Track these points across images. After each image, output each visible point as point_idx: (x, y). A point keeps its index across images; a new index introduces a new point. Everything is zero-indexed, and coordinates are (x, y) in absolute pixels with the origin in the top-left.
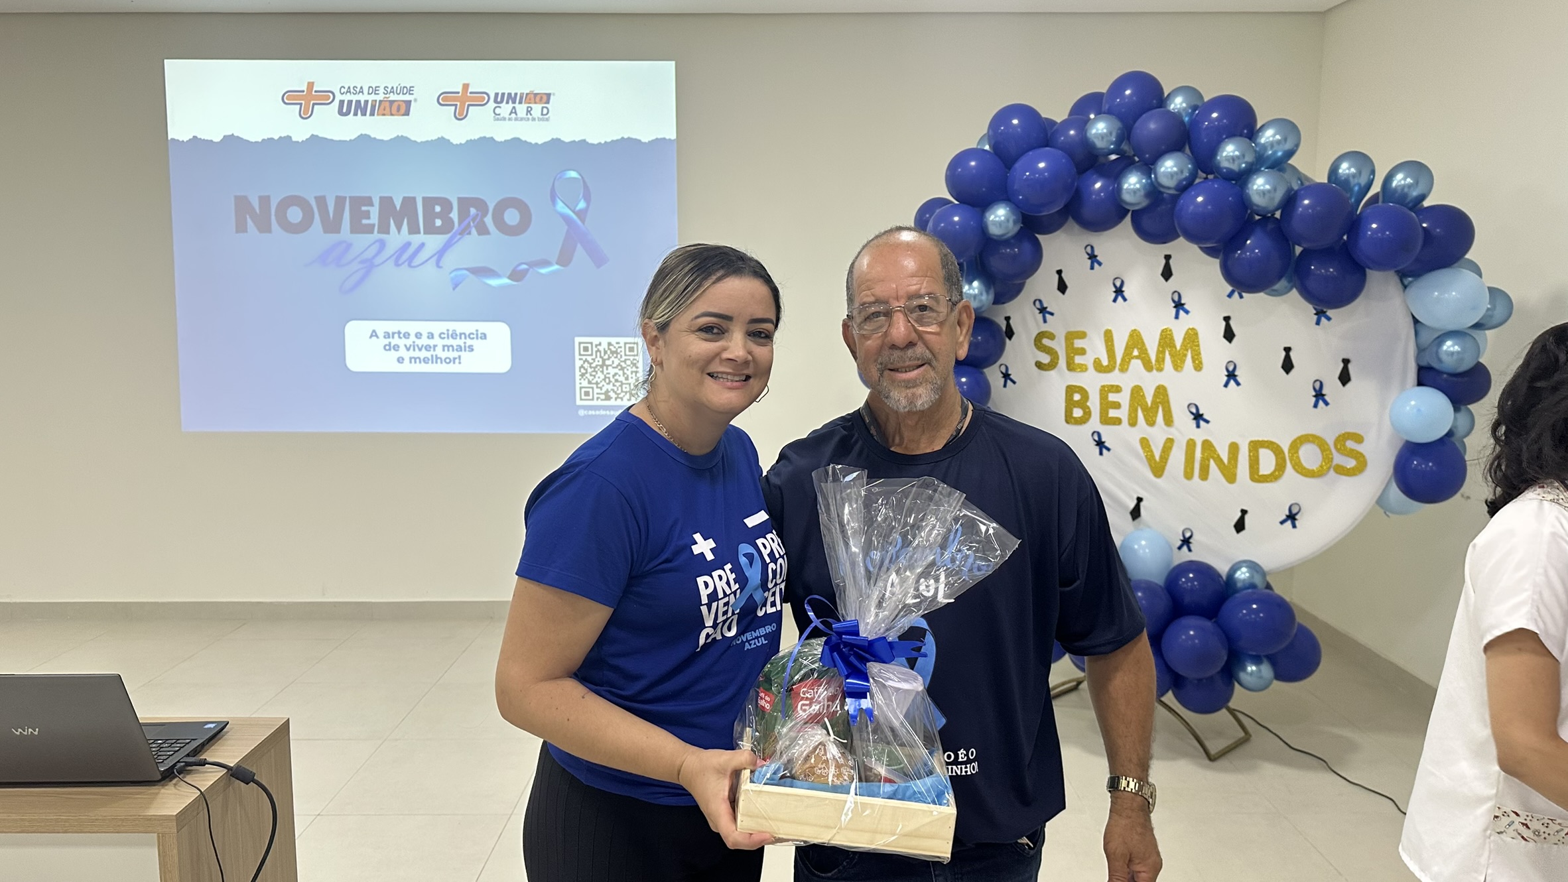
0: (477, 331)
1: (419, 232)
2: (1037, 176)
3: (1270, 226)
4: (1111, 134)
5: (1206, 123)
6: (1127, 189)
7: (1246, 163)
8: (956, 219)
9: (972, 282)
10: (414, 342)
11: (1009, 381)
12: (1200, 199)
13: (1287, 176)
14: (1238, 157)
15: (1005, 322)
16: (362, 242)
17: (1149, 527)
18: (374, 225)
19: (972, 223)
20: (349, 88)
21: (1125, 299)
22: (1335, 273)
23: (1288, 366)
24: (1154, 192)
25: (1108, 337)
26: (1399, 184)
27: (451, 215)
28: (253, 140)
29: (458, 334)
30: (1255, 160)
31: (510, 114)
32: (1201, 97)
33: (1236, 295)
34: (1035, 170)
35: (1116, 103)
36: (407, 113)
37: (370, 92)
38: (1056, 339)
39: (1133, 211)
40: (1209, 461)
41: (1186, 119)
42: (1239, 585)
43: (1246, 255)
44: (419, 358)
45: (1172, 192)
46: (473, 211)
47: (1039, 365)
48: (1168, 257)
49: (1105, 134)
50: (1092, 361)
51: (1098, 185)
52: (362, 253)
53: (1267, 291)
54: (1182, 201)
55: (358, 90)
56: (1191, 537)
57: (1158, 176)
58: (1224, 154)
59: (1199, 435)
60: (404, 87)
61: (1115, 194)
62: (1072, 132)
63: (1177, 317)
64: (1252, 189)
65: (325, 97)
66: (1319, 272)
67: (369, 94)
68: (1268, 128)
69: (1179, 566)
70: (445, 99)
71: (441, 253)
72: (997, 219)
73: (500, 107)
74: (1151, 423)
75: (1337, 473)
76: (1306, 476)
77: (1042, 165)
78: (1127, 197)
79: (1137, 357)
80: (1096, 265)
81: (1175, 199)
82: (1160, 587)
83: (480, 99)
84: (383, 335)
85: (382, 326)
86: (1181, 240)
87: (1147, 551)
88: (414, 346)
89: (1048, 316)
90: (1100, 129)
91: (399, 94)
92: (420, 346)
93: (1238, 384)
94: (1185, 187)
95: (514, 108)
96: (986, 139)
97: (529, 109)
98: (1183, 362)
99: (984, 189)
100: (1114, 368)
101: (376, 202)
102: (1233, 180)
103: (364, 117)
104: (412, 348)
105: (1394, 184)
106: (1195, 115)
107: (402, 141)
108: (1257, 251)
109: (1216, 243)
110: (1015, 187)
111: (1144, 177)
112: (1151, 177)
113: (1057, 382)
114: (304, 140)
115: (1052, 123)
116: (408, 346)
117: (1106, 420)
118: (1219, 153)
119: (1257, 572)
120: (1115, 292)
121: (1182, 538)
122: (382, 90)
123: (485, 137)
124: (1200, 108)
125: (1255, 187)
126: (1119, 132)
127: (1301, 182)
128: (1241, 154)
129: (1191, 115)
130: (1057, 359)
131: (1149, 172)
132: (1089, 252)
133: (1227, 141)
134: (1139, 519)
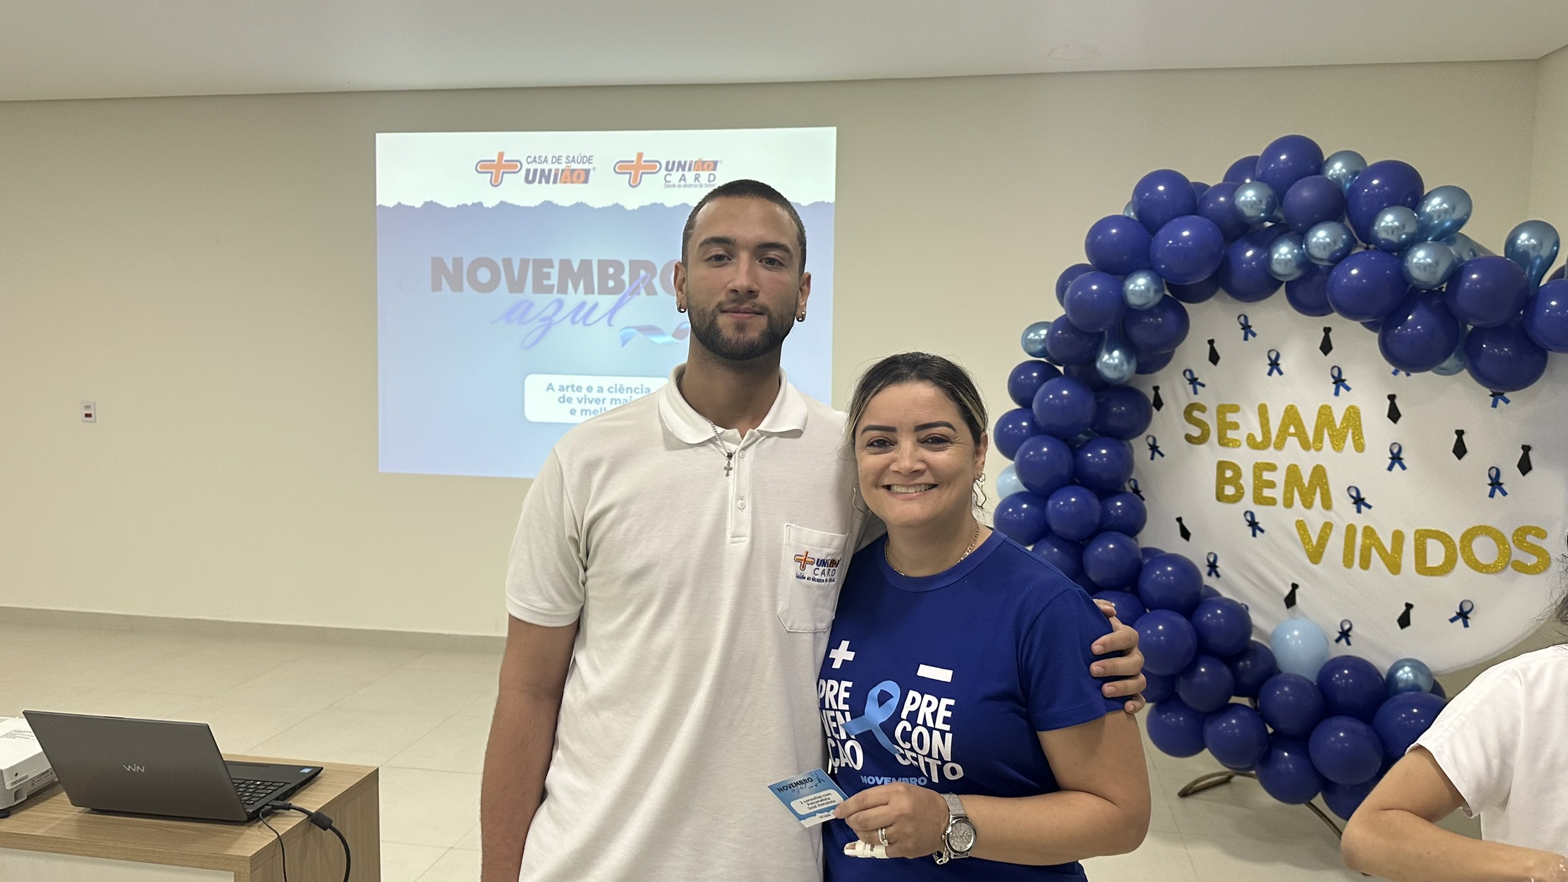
0: (642, 386)
1: (593, 293)
2: (1180, 244)
3: (1436, 301)
4: (1261, 201)
5: (1366, 190)
6: (1277, 259)
7: (1405, 234)
8: (1094, 287)
9: (1113, 350)
10: (585, 396)
11: (1157, 454)
12: (1354, 272)
13: (1454, 247)
14: (1397, 228)
15: (1153, 393)
16: (543, 301)
17: (1305, 616)
18: (553, 286)
19: (1111, 292)
20: (535, 157)
21: (1281, 373)
22: (1510, 353)
23: (1460, 450)
24: (1307, 264)
25: (1263, 411)
27: (622, 277)
28: (449, 206)
29: (625, 389)
30: (1418, 230)
31: (680, 181)
32: (1364, 162)
33: (1401, 374)
34: (1179, 239)
35: (1270, 168)
36: (586, 181)
37: (554, 161)
38: (1207, 412)
39: (1287, 282)
40: (1370, 549)
41: (1347, 185)
42: (1401, 685)
43: (1406, 330)
44: (589, 410)
45: (1326, 263)
46: (643, 273)
47: (1189, 438)
48: (1327, 330)
49: (1254, 202)
50: (1245, 436)
51: (1249, 253)
52: (542, 312)
53: (1435, 369)
54: (1335, 273)
55: (543, 160)
56: (1350, 629)
57: (1310, 246)
58: (1383, 224)
59: (1360, 521)
60: (585, 156)
61: (1266, 263)
62: (1222, 199)
63: (1337, 393)
64: (1412, 262)
65: (512, 166)
66: (1491, 351)
67: (552, 163)
68: (1434, 196)
69: (1335, 659)
70: (622, 167)
71: (612, 313)
72: (1137, 288)
73: (670, 174)
74: (1308, 504)
75: (1515, 569)
76: (1481, 571)
77: (1186, 233)
78: (1277, 268)
79: (1291, 435)
80: (1250, 336)
81: (1330, 270)
82: (1312, 683)
83: (651, 167)
84: (558, 388)
85: (558, 380)
86: (1337, 314)
87: (1300, 642)
88: (585, 399)
89: (1198, 387)
90: (1249, 196)
91: (579, 163)
92: (591, 400)
93: (1404, 468)
94: (1340, 258)
95: (683, 175)
96: (1131, 208)
97: (697, 176)
98: (1344, 441)
99: (1125, 257)
100: (1269, 445)
101: (556, 264)
102: (1395, 252)
103: (547, 185)
104: (583, 401)
106: (1354, 181)
107: (580, 206)
108: (1419, 327)
109: (1374, 318)
110: (1158, 255)
111: (1296, 247)
112: (1302, 248)
113: (1209, 455)
114: (494, 205)
115: (1203, 187)
116: (580, 399)
117: (1260, 500)
118: (1377, 223)
119: (1421, 672)
120: (1270, 365)
121: (1340, 630)
122: (564, 160)
123: (656, 204)
124: (1362, 172)
125: (1415, 260)
126: (1270, 200)
127: (1474, 254)
128: (1401, 225)
129: (1351, 181)
130: (1209, 430)
131: (1300, 243)
132: (1243, 322)
133: (1386, 210)
134: (1293, 607)
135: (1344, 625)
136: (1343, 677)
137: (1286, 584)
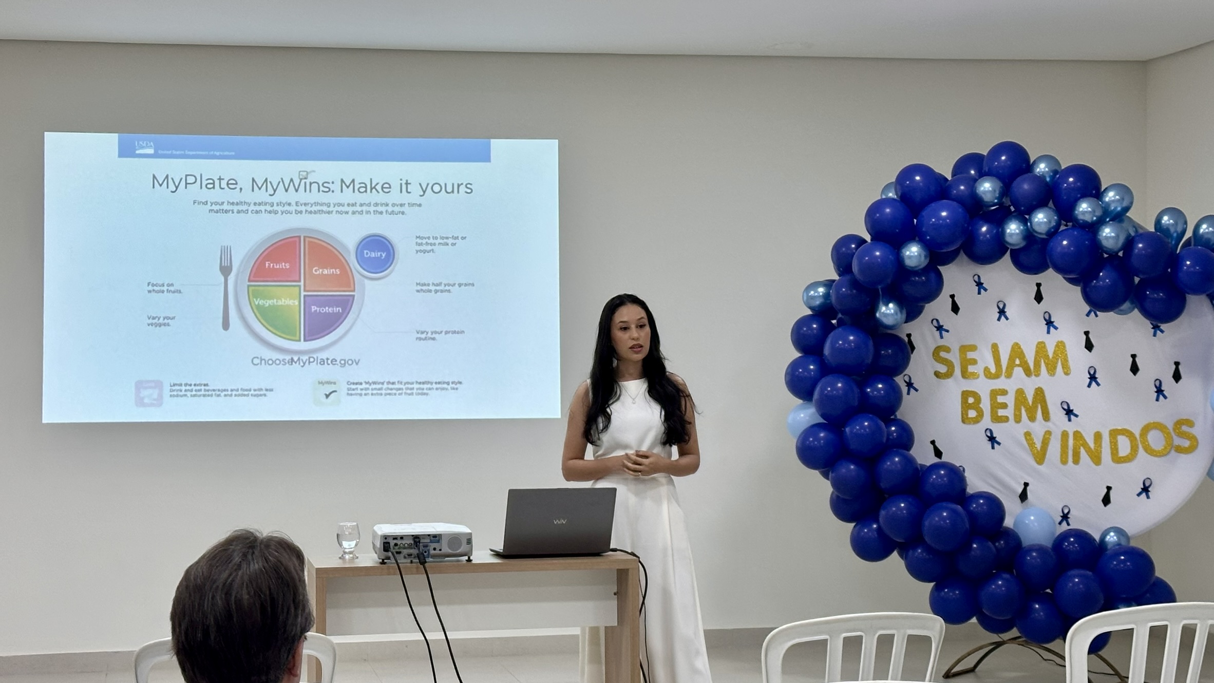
2: (941, 222)
3: (1115, 261)
4: (995, 191)
5: (1065, 185)
6: (1009, 233)
7: (1096, 217)
9: (889, 303)
11: (912, 390)
12: (1065, 243)
13: (1125, 225)
14: (1090, 212)
15: (907, 338)
17: (1035, 505)
19: (891, 257)
21: (1007, 319)
22: (1164, 297)
23: (1135, 369)
24: (1029, 235)
25: (995, 349)
26: (1204, 231)
32: (1060, 164)
33: (1093, 313)
34: (939, 218)
35: (995, 166)
38: (952, 352)
39: (1011, 250)
40: (1080, 448)
41: (1048, 179)
42: (1109, 547)
43: (1099, 283)
45: (1044, 237)
47: (937, 374)
48: (1039, 285)
49: (990, 191)
50: (983, 370)
51: (984, 229)
53: (1117, 310)
54: (1052, 244)
56: (1068, 513)
57: (1033, 224)
58: (1081, 209)
59: (1071, 427)
61: (998, 235)
62: (962, 188)
63: (1048, 332)
64: (1102, 236)
66: (1152, 296)
68: (1110, 190)
69: (1061, 534)
72: (912, 254)
74: (1032, 419)
75: (1177, 452)
76: (1155, 456)
77: (944, 214)
78: (1008, 239)
79: (1018, 366)
80: (982, 291)
81: (1047, 241)
82: (1050, 549)
86: (1051, 272)
87: (1036, 524)
89: (944, 333)
93: (1098, 384)
94: (1053, 233)
96: (893, 191)
98: (1055, 368)
99: (898, 231)
100: (1001, 374)
102: (1087, 228)
105: (1201, 231)
106: (1056, 179)
108: (1107, 281)
109: (1076, 275)
110: (924, 229)
111: (1022, 224)
112: (1027, 224)
113: (954, 388)
115: (944, 178)
118: (1077, 209)
119: (1123, 536)
120: (998, 313)
121: (1062, 515)
124: (1060, 172)
125: (1104, 234)
126: (1001, 190)
127: (1136, 229)
128: (1092, 210)
129: (1053, 177)
130: (953, 367)
131: (1025, 221)
132: (977, 280)
133: (1081, 200)
134: (1026, 501)
135: (1064, 509)
136: (1071, 543)
137: (1019, 483)
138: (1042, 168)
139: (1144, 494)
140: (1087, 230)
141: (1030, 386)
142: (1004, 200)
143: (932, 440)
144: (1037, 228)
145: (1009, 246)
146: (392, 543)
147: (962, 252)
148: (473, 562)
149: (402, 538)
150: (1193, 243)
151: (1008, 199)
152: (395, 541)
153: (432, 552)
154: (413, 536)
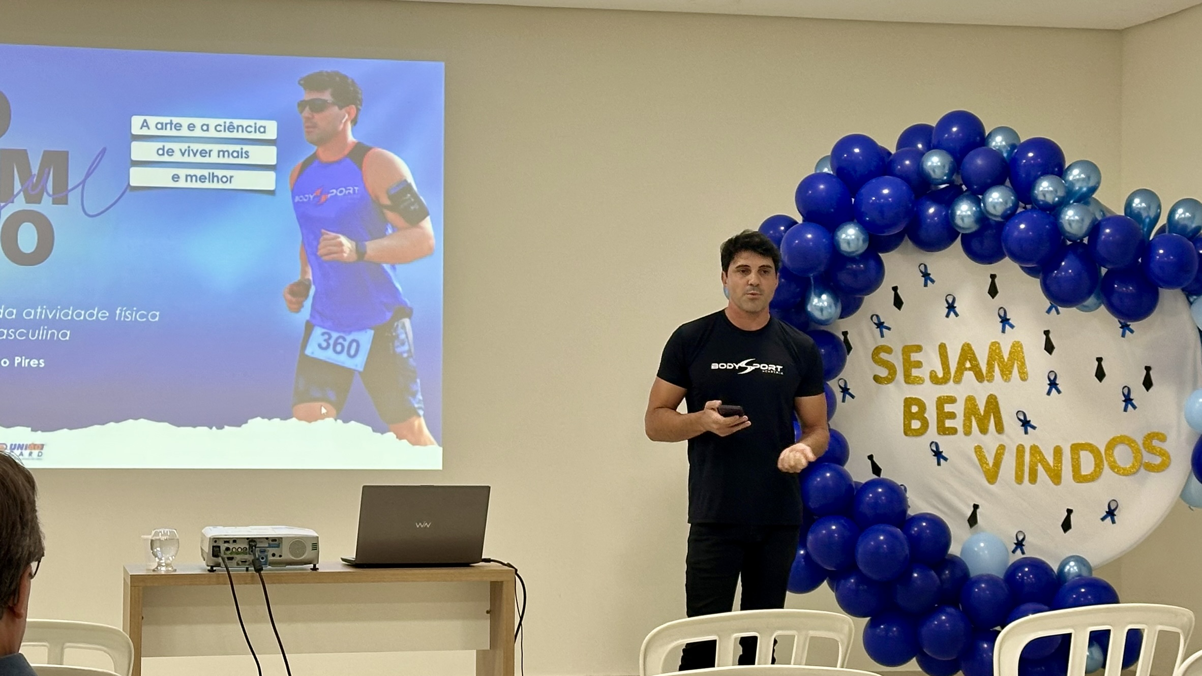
2: (882, 200)
3: (1080, 250)
4: (944, 166)
5: (1024, 161)
6: (959, 215)
7: (1058, 197)
8: (809, 236)
9: (822, 294)
11: (847, 396)
12: (1022, 226)
13: (1091, 208)
14: (1052, 192)
15: (842, 336)
17: (988, 530)
19: (824, 240)
21: (957, 315)
22: (1134, 291)
23: (1100, 374)
24: (983, 218)
25: (943, 348)
26: (1181, 217)
30: (1065, 194)
32: (1019, 138)
34: (880, 196)
35: (945, 138)
38: (893, 353)
39: (963, 234)
40: (1037, 466)
41: (1005, 155)
42: (1069, 577)
43: (1061, 274)
45: (999, 219)
47: (876, 379)
48: (993, 277)
49: (939, 167)
50: (928, 373)
51: (932, 210)
53: (1079, 306)
54: (1008, 228)
56: (1023, 539)
58: (1041, 189)
59: (1027, 441)
61: (947, 218)
62: (907, 162)
63: (1003, 331)
64: (1064, 218)
66: (1121, 290)
68: (1075, 168)
69: (1013, 564)
72: (849, 237)
74: (984, 430)
75: (1146, 470)
76: (1121, 474)
77: (886, 191)
78: (958, 222)
79: (970, 369)
80: (929, 282)
81: (1000, 226)
82: (1002, 579)
87: (986, 551)
89: (884, 330)
90: (936, 162)
93: (1059, 392)
94: (1010, 216)
96: (829, 164)
98: (1011, 373)
99: (832, 210)
100: (949, 380)
105: (1177, 216)
106: (1014, 154)
109: (1035, 264)
110: (863, 210)
111: (974, 205)
112: (980, 205)
113: (896, 393)
115: (887, 152)
117: (944, 431)
118: (1036, 188)
119: (1084, 565)
120: (947, 308)
121: (1016, 542)
124: (1018, 146)
125: (1067, 218)
126: (951, 165)
127: (1104, 214)
128: (1054, 190)
129: (1010, 152)
130: (895, 372)
131: (978, 202)
132: (923, 271)
133: (1042, 177)
134: (976, 526)
135: (1018, 535)
136: (1024, 574)
137: (969, 505)
138: (998, 142)
139: (1109, 518)
140: (1048, 212)
141: (981, 393)
142: (954, 177)
143: (869, 454)
144: (991, 209)
145: (959, 230)
146: (223, 548)
147: (906, 237)
148: (319, 571)
149: (235, 541)
150: (1167, 230)
151: (960, 177)
152: (226, 545)
153: (271, 558)
154: (248, 539)
